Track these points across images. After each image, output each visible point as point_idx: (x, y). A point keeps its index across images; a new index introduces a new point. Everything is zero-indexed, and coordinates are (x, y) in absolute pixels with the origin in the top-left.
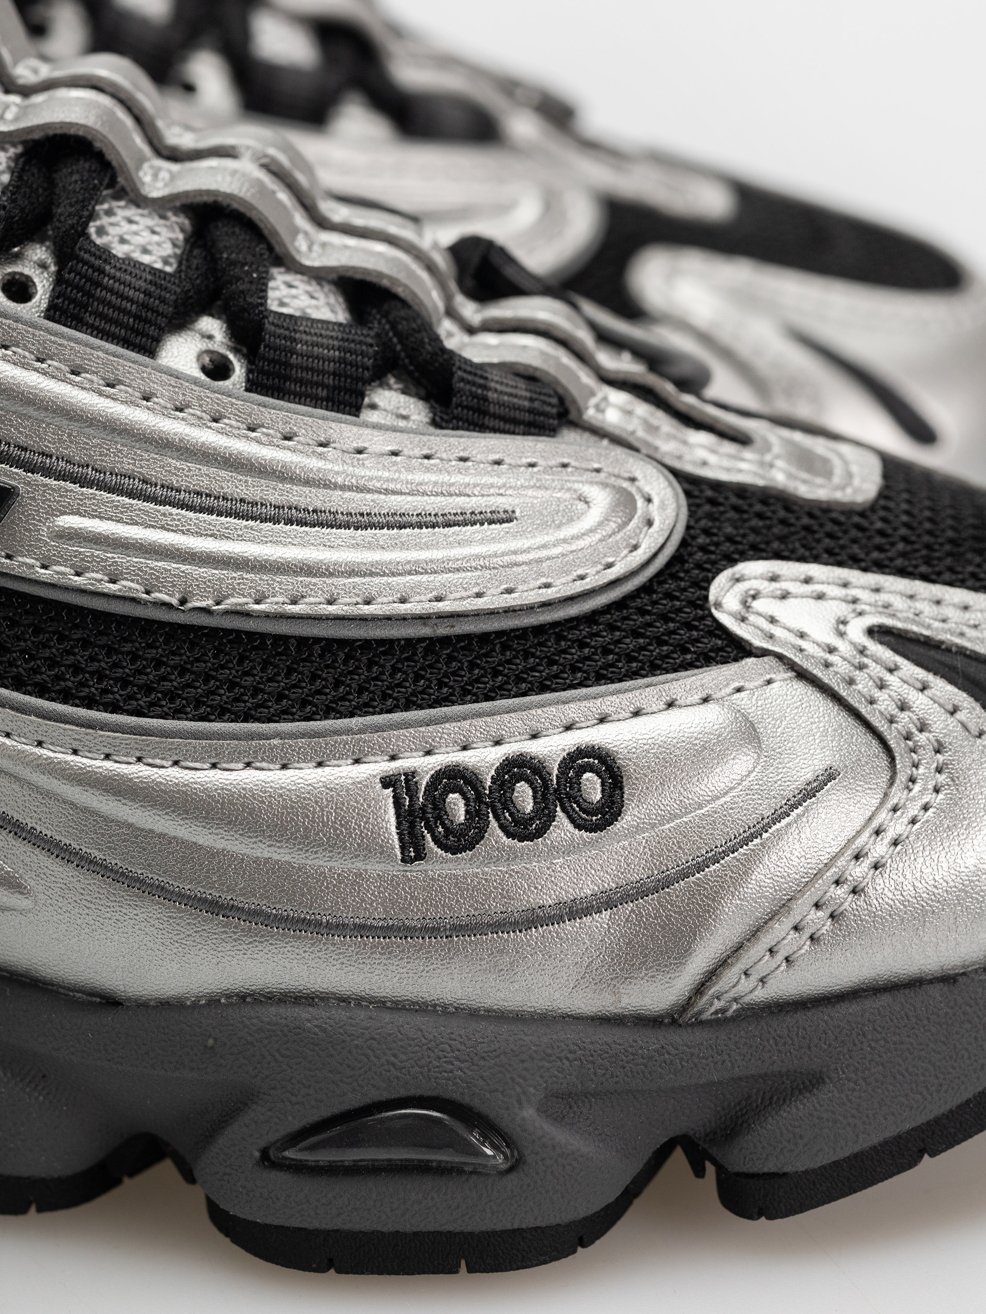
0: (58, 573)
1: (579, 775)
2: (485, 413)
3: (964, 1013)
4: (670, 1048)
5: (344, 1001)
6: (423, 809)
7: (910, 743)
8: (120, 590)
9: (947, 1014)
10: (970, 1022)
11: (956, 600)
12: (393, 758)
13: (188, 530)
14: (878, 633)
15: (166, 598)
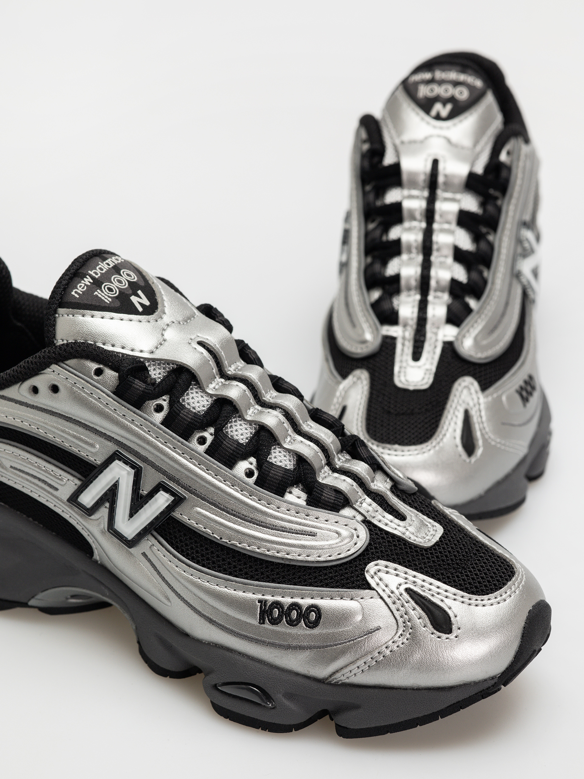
0: (191, 522)
1: (310, 612)
2: (319, 502)
3: (403, 700)
4: (320, 689)
5: (239, 653)
6: (267, 611)
7: (404, 624)
8: (206, 531)
9: (398, 699)
10: (404, 702)
11: (437, 584)
12: (263, 595)
13: (227, 520)
14: (408, 590)
15: (217, 537)
